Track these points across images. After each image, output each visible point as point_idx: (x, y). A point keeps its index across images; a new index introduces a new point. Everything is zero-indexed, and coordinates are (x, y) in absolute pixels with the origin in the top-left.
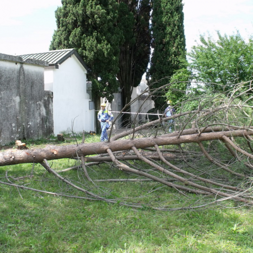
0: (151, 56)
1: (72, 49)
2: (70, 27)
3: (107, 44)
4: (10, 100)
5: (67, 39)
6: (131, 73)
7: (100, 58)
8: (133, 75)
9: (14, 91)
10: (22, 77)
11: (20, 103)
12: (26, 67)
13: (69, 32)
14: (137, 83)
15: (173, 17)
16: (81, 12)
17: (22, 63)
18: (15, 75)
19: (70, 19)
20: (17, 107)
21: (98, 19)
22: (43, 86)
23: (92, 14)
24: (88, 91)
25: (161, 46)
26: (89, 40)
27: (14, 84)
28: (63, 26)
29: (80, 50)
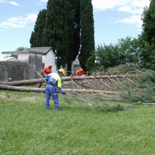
0: (80, 48)
1: (51, 47)
2: (50, 38)
3: (64, 45)
4: (33, 66)
5: (48, 42)
6: (72, 55)
7: (61, 51)
8: (72, 56)
9: (34, 63)
10: (36, 58)
11: (36, 67)
12: (37, 55)
13: (49, 40)
14: (74, 60)
15: (90, 33)
16: (54, 33)
17: (36, 54)
18: (34, 58)
19: (49, 35)
20: (35, 69)
21: (61, 36)
22: (42, 61)
23: (59, 34)
24: (56, 63)
25: (85, 45)
26: (57, 44)
27: (34, 61)
28: (46, 38)
29: (53, 47)
